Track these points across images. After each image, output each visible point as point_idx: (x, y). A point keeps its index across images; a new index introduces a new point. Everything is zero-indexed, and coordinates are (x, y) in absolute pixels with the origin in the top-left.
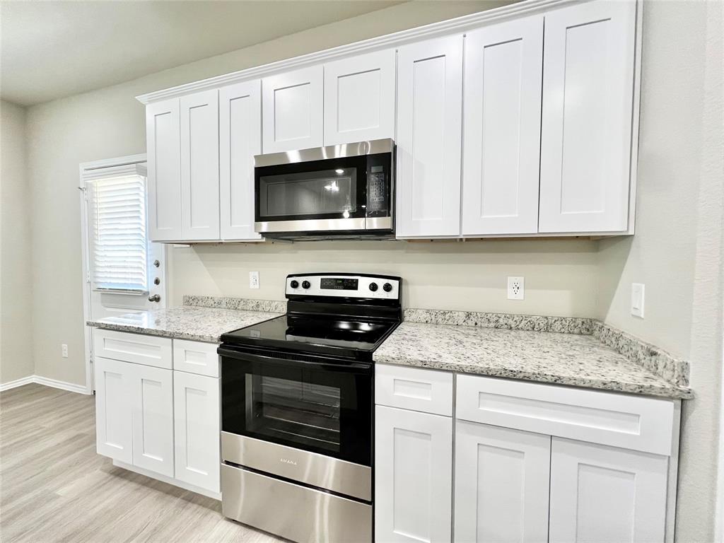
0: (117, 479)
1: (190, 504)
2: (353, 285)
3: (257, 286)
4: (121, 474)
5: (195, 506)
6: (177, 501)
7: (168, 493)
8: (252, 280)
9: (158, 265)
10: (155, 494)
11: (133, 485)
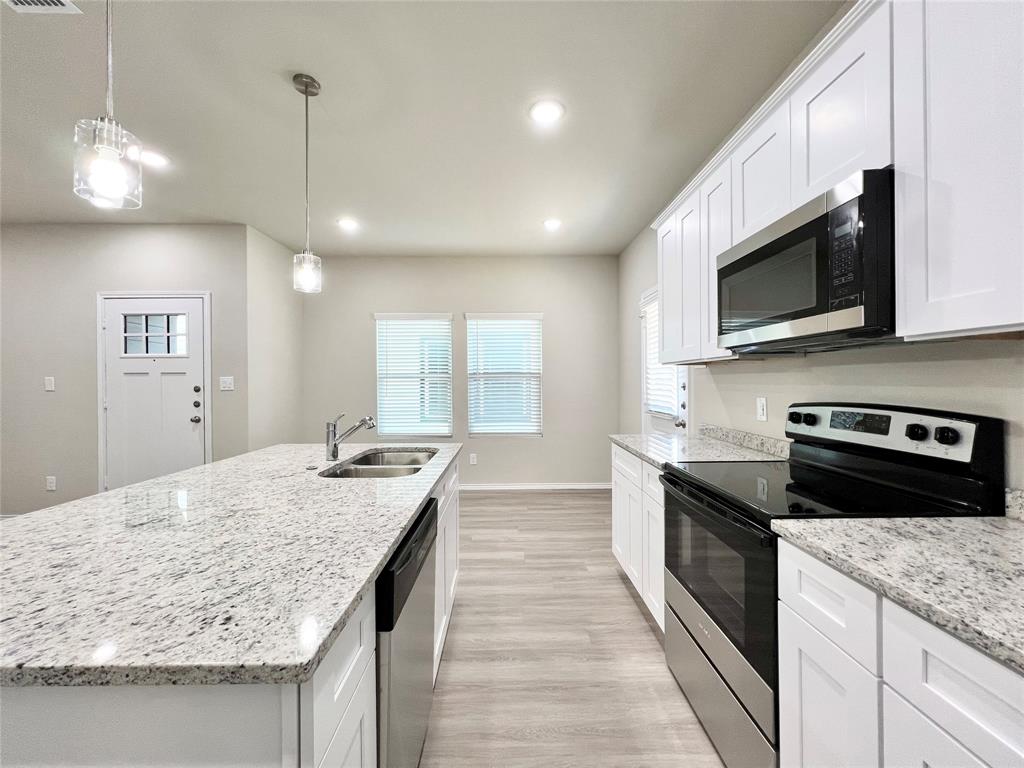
0: (620, 581)
1: (651, 633)
2: (881, 426)
3: (764, 418)
4: (624, 579)
5: (654, 638)
6: (645, 624)
7: (643, 614)
8: (760, 411)
9: (684, 387)
10: (635, 608)
11: (627, 592)
